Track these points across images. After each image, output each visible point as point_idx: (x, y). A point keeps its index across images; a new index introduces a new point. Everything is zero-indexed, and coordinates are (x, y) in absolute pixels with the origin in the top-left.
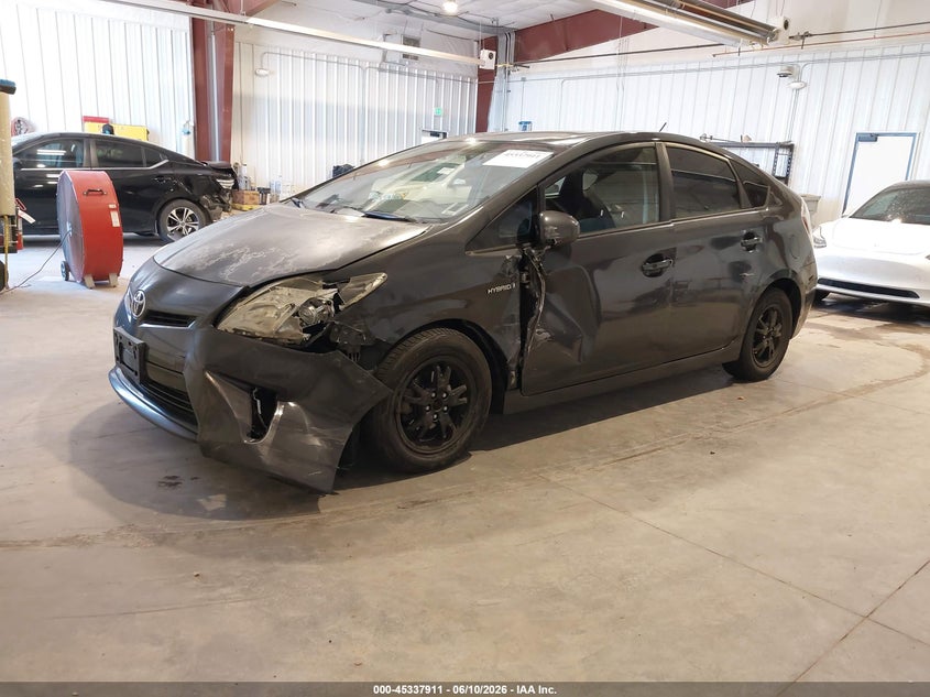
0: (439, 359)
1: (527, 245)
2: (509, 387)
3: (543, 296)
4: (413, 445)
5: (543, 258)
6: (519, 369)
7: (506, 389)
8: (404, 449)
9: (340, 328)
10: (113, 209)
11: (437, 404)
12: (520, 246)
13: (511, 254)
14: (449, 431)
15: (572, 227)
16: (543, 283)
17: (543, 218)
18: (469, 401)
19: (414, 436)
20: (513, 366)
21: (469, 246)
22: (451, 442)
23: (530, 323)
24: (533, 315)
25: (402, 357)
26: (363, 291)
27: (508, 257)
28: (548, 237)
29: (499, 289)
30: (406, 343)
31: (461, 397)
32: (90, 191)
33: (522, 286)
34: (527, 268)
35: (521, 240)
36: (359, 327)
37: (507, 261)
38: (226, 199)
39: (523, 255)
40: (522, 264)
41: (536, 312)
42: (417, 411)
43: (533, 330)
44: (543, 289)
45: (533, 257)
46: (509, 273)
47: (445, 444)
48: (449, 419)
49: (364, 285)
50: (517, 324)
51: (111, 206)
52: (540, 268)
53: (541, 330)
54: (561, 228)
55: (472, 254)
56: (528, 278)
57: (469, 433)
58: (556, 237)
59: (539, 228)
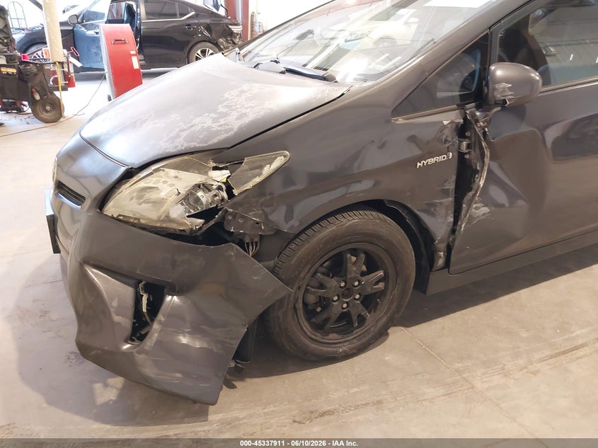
0: (350, 246)
1: (471, 107)
2: (434, 269)
3: (486, 168)
4: (318, 336)
5: (489, 122)
6: (449, 249)
7: (431, 270)
8: (307, 342)
9: (234, 215)
10: (134, 55)
11: (347, 292)
12: (461, 107)
13: (449, 118)
14: (362, 319)
15: (531, 82)
16: (487, 153)
17: (495, 71)
18: (386, 287)
19: (319, 327)
20: (443, 246)
21: (397, 111)
22: (363, 329)
23: (466, 199)
24: (471, 189)
25: (303, 249)
26: (260, 174)
27: (445, 123)
28: (499, 96)
29: (431, 161)
30: (309, 232)
31: (377, 283)
32: (116, 40)
33: (461, 155)
34: (468, 134)
35: (464, 99)
36: (255, 215)
37: (445, 127)
38: (237, 40)
39: (465, 119)
40: (462, 130)
41: (475, 187)
42: (324, 303)
43: (469, 206)
44: (487, 160)
45: (477, 121)
46: (446, 141)
47: (357, 332)
48: (361, 307)
49: (261, 167)
50: (451, 199)
51: (132, 52)
52: (485, 133)
53: (479, 205)
54: (516, 84)
55: (401, 121)
56: (469, 146)
57: (384, 319)
58: (510, 97)
59: (487, 85)
